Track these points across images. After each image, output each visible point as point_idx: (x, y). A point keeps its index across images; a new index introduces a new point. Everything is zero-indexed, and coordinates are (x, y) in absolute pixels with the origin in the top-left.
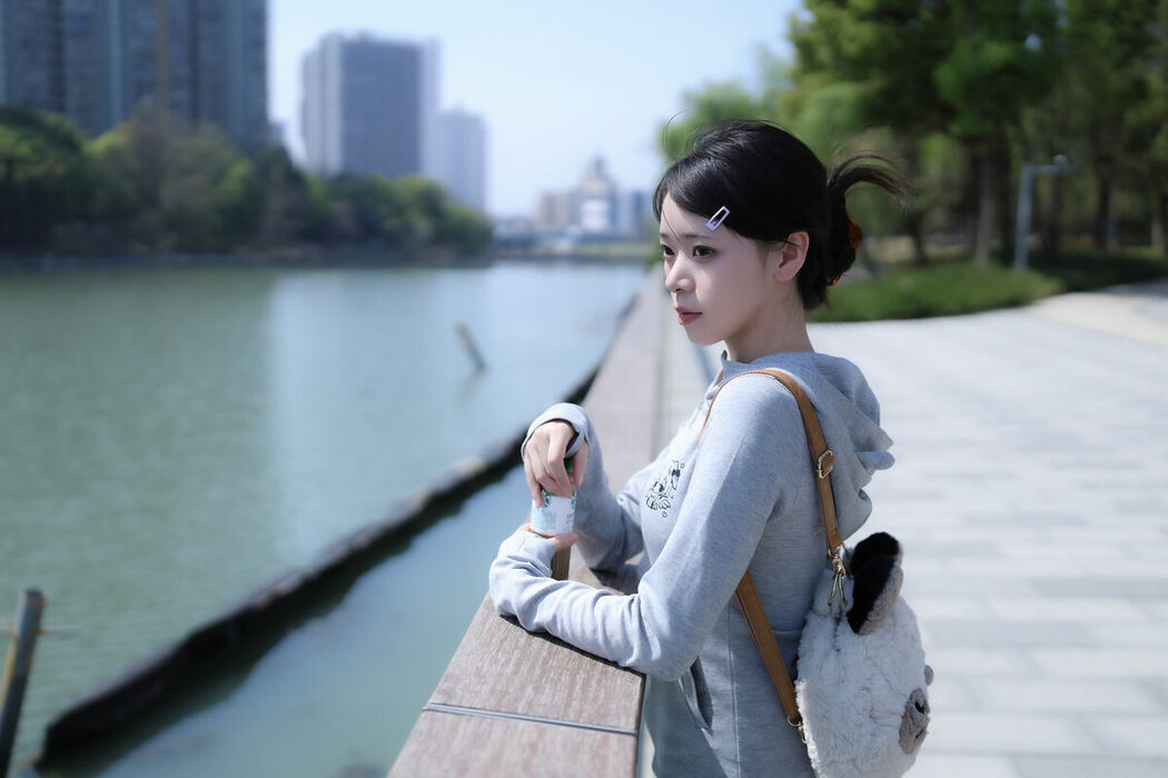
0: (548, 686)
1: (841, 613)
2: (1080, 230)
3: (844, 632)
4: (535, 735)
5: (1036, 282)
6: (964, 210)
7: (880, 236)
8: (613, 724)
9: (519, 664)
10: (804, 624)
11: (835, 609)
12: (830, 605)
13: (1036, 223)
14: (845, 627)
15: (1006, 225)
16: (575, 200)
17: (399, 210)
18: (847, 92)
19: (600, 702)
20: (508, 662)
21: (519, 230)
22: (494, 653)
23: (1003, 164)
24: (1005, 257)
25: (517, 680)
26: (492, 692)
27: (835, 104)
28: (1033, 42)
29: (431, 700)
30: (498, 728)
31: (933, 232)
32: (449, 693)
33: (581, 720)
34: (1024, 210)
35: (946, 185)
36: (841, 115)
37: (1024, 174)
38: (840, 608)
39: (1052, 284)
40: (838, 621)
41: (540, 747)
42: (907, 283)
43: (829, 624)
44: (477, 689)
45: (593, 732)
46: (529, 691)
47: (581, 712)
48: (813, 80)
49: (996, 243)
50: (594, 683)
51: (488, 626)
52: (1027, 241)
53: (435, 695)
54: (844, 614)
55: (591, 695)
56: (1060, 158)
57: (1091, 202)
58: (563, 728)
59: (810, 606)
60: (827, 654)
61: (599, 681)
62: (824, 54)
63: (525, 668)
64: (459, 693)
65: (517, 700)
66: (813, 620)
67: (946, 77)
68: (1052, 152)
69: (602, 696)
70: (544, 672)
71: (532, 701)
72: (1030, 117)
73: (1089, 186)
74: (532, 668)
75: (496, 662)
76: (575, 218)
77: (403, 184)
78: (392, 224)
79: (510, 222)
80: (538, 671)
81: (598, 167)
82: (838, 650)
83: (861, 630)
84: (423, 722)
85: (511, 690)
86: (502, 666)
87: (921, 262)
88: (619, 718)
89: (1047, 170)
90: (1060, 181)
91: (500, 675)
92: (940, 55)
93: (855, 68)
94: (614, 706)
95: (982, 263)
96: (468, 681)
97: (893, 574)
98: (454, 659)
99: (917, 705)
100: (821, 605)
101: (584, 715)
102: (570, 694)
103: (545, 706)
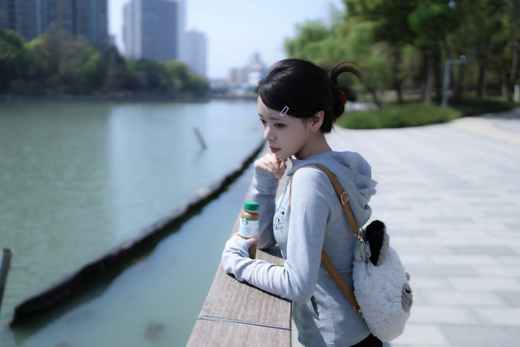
0: (250, 307)
1: (367, 258)
2: (470, 89)
3: (370, 267)
4: (246, 331)
5: (452, 112)
6: (420, 79)
7: (382, 91)
8: (280, 325)
9: (237, 297)
10: (352, 266)
11: (364, 258)
12: (361, 257)
13: (451, 85)
14: (370, 264)
15: (438, 86)
16: (246, 71)
17: (168, 76)
18: (369, 25)
19: (273, 314)
20: (232, 295)
21: (220, 85)
22: (226, 291)
23: (437, 58)
24: (438, 100)
25: (237, 305)
26: (227, 310)
27: (363, 31)
28: (452, 4)
29: (200, 314)
30: (231, 327)
31: (406, 88)
32: (208, 311)
33: (266, 323)
34: (446, 80)
35: (412, 68)
36: (366, 36)
37: (447, 64)
38: (366, 256)
39: (458, 113)
40: (367, 262)
41: (249, 336)
42: (395, 112)
43: (363, 264)
44: (220, 309)
45: (272, 329)
46: (242, 309)
47: (266, 319)
48: (353, 20)
49: (434, 94)
50: (270, 305)
51: (222, 279)
52: (448, 93)
53: (202, 312)
54: (368, 259)
55: (269, 311)
56: (463, 57)
57: (476, 76)
58: (258, 327)
60: (365, 278)
61: (272, 305)
62: (358, 8)
63: (240, 298)
64: (213, 311)
65: (237, 314)
66: (355, 264)
67: (414, 19)
68: (460, 54)
69: (274, 312)
70: (248, 300)
71: (244, 314)
72: (450, 38)
73: (475, 69)
74: (243, 299)
75: (227, 296)
76: (246, 79)
77: (169, 64)
78: (164, 82)
79: (217, 81)
80: (245, 300)
81: (257, 57)
82: (369, 275)
83: (377, 264)
84: (198, 325)
85: (234, 309)
86: (230, 297)
87: (400, 102)
88: (282, 322)
89: (457, 62)
90: (462, 67)
91: (229, 302)
92: (411, 9)
93: (372, 14)
94: (280, 316)
95: (428, 103)
96: (216, 305)
97: (385, 237)
98: (209, 294)
99: (406, 291)
100: (358, 257)
101: (267, 321)
102: (260, 311)
103: (249, 316)
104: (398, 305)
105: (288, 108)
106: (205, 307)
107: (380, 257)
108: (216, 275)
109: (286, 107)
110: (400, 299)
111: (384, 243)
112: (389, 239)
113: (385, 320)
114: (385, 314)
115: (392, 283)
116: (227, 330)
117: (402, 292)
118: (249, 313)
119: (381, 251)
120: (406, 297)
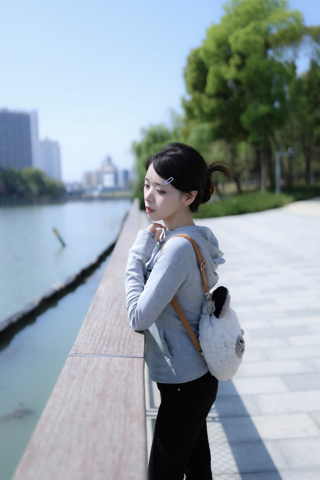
0: (111, 346)
1: (212, 312)
3: (213, 319)
5: (284, 198)
6: (256, 171)
7: (223, 184)
8: (135, 355)
9: (100, 340)
10: (199, 318)
11: (210, 312)
12: (208, 310)
13: (283, 175)
14: (214, 317)
15: (272, 177)
20: (96, 340)
22: (90, 337)
23: (269, 153)
24: (272, 189)
25: (100, 345)
26: (92, 349)
27: (203, 131)
28: (277, 105)
29: (71, 353)
30: (95, 359)
31: (244, 180)
32: (77, 350)
33: (124, 355)
34: (278, 170)
35: (248, 161)
36: (205, 136)
37: (277, 156)
39: (290, 198)
40: (211, 315)
41: (111, 363)
42: (235, 201)
43: (208, 316)
44: (86, 348)
46: (105, 348)
48: (193, 123)
49: (268, 183)
50: (127, 344)
52: (280, 182)
53: (72, 351)
54: (213, 313)
57: (303, 166)
58: (118, 357)
59: (201, 313)
60: (208, 326)
61: (129, 343)
62: (196, 112)
63: (102, 341)
64: (80, 350)
65: (101, 350)
66: (202, 316)
67: (245, 119)
68: (287, 146)
69: (130, 347)
70: (109, 342)
71: (106, 350)
72: (278, 134)
75: (92, 340)
80: (107, 342)
82: (212, 325)
83: (219, 317)
84: (69, 359)
85: (98, 348)
86: (94, 341)
87: (240, 192)
88: (137, 353)
89: (286, 154)
90: (291, 159)
91: (94, 344)
92: (242, 111)
93: (209, 117)
94: (135, 350)
95: (263, 192)
96: (82, 346)
97: (227, 297)
98: (76, 340)
99: (240, 340)
100: (205, 310)
101: (125, 353)
102: (119, 348)
103: (111, 351)
104: (232, 350)
105: (173, 179)
106: (73, 348)
107: (222, 312)
108: (82, 327)
109: (172, 178)
110: (234, 346)
111: (226, 301)
112: (230, 298)
113: (221, 361)
114: (221, 355)
115: (229, 333)
116: (93, 361)
117: (237, 341)
118: (111, 349)
119: (224, 307)
120: (239, 345)
